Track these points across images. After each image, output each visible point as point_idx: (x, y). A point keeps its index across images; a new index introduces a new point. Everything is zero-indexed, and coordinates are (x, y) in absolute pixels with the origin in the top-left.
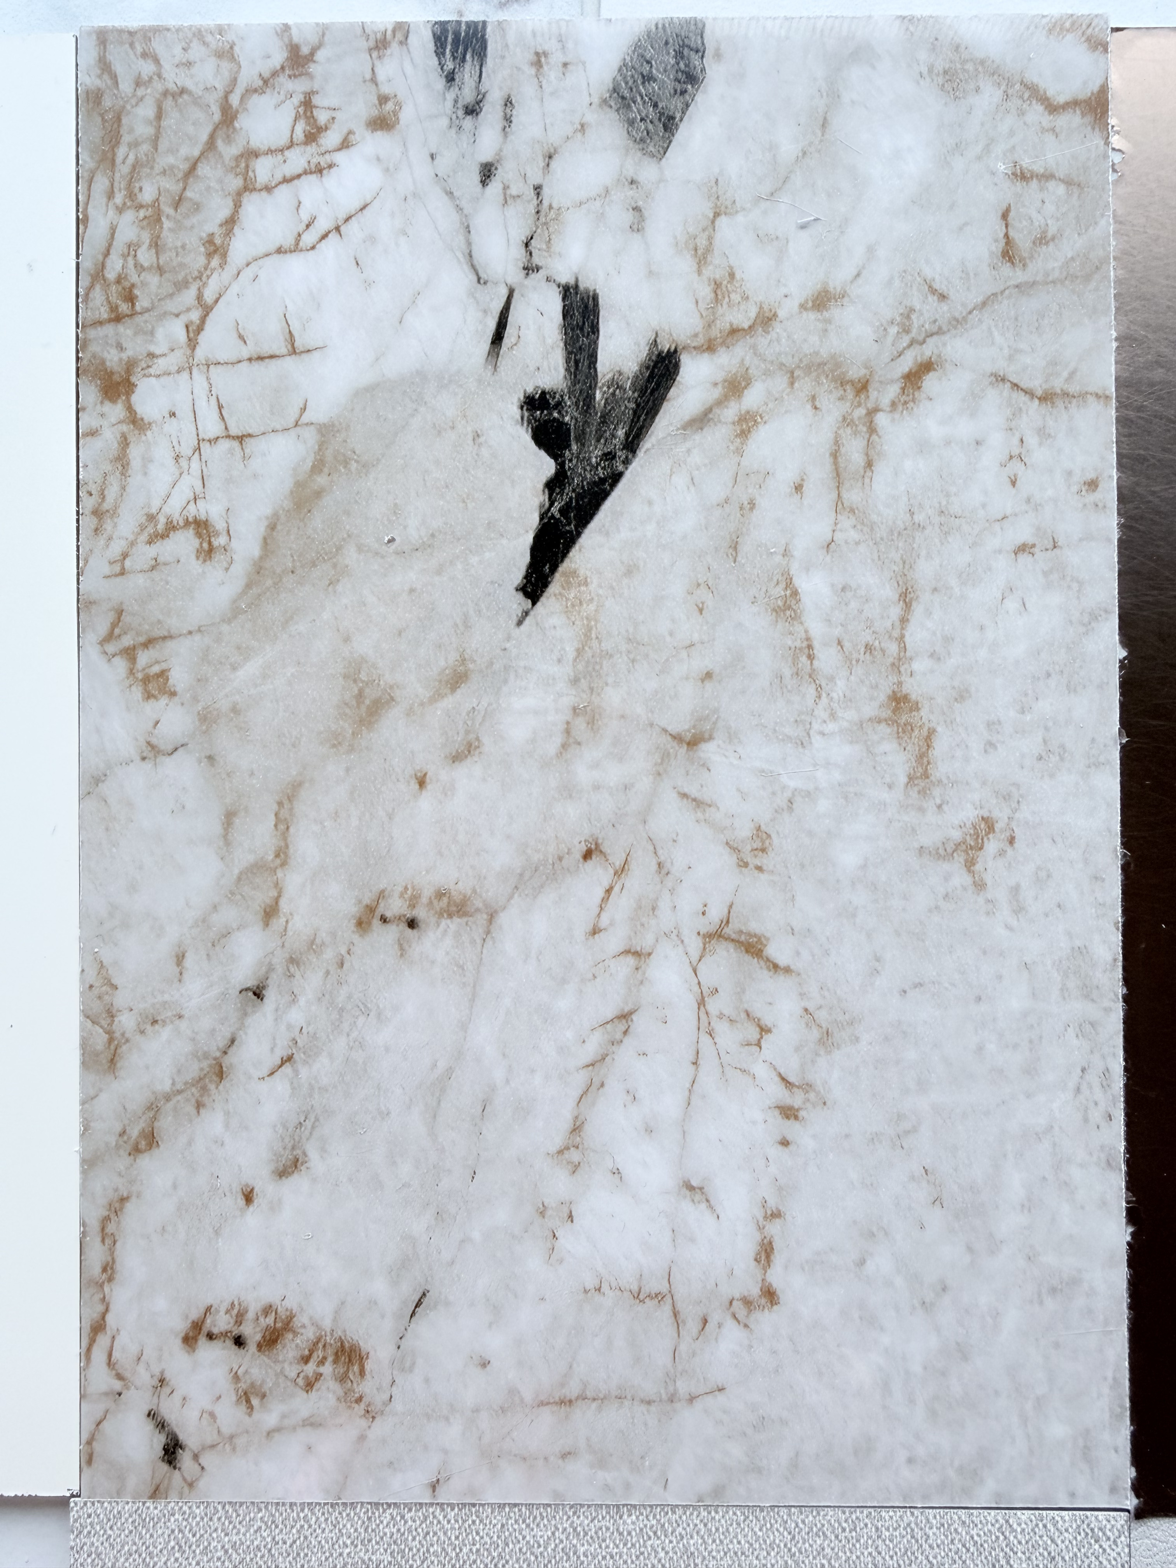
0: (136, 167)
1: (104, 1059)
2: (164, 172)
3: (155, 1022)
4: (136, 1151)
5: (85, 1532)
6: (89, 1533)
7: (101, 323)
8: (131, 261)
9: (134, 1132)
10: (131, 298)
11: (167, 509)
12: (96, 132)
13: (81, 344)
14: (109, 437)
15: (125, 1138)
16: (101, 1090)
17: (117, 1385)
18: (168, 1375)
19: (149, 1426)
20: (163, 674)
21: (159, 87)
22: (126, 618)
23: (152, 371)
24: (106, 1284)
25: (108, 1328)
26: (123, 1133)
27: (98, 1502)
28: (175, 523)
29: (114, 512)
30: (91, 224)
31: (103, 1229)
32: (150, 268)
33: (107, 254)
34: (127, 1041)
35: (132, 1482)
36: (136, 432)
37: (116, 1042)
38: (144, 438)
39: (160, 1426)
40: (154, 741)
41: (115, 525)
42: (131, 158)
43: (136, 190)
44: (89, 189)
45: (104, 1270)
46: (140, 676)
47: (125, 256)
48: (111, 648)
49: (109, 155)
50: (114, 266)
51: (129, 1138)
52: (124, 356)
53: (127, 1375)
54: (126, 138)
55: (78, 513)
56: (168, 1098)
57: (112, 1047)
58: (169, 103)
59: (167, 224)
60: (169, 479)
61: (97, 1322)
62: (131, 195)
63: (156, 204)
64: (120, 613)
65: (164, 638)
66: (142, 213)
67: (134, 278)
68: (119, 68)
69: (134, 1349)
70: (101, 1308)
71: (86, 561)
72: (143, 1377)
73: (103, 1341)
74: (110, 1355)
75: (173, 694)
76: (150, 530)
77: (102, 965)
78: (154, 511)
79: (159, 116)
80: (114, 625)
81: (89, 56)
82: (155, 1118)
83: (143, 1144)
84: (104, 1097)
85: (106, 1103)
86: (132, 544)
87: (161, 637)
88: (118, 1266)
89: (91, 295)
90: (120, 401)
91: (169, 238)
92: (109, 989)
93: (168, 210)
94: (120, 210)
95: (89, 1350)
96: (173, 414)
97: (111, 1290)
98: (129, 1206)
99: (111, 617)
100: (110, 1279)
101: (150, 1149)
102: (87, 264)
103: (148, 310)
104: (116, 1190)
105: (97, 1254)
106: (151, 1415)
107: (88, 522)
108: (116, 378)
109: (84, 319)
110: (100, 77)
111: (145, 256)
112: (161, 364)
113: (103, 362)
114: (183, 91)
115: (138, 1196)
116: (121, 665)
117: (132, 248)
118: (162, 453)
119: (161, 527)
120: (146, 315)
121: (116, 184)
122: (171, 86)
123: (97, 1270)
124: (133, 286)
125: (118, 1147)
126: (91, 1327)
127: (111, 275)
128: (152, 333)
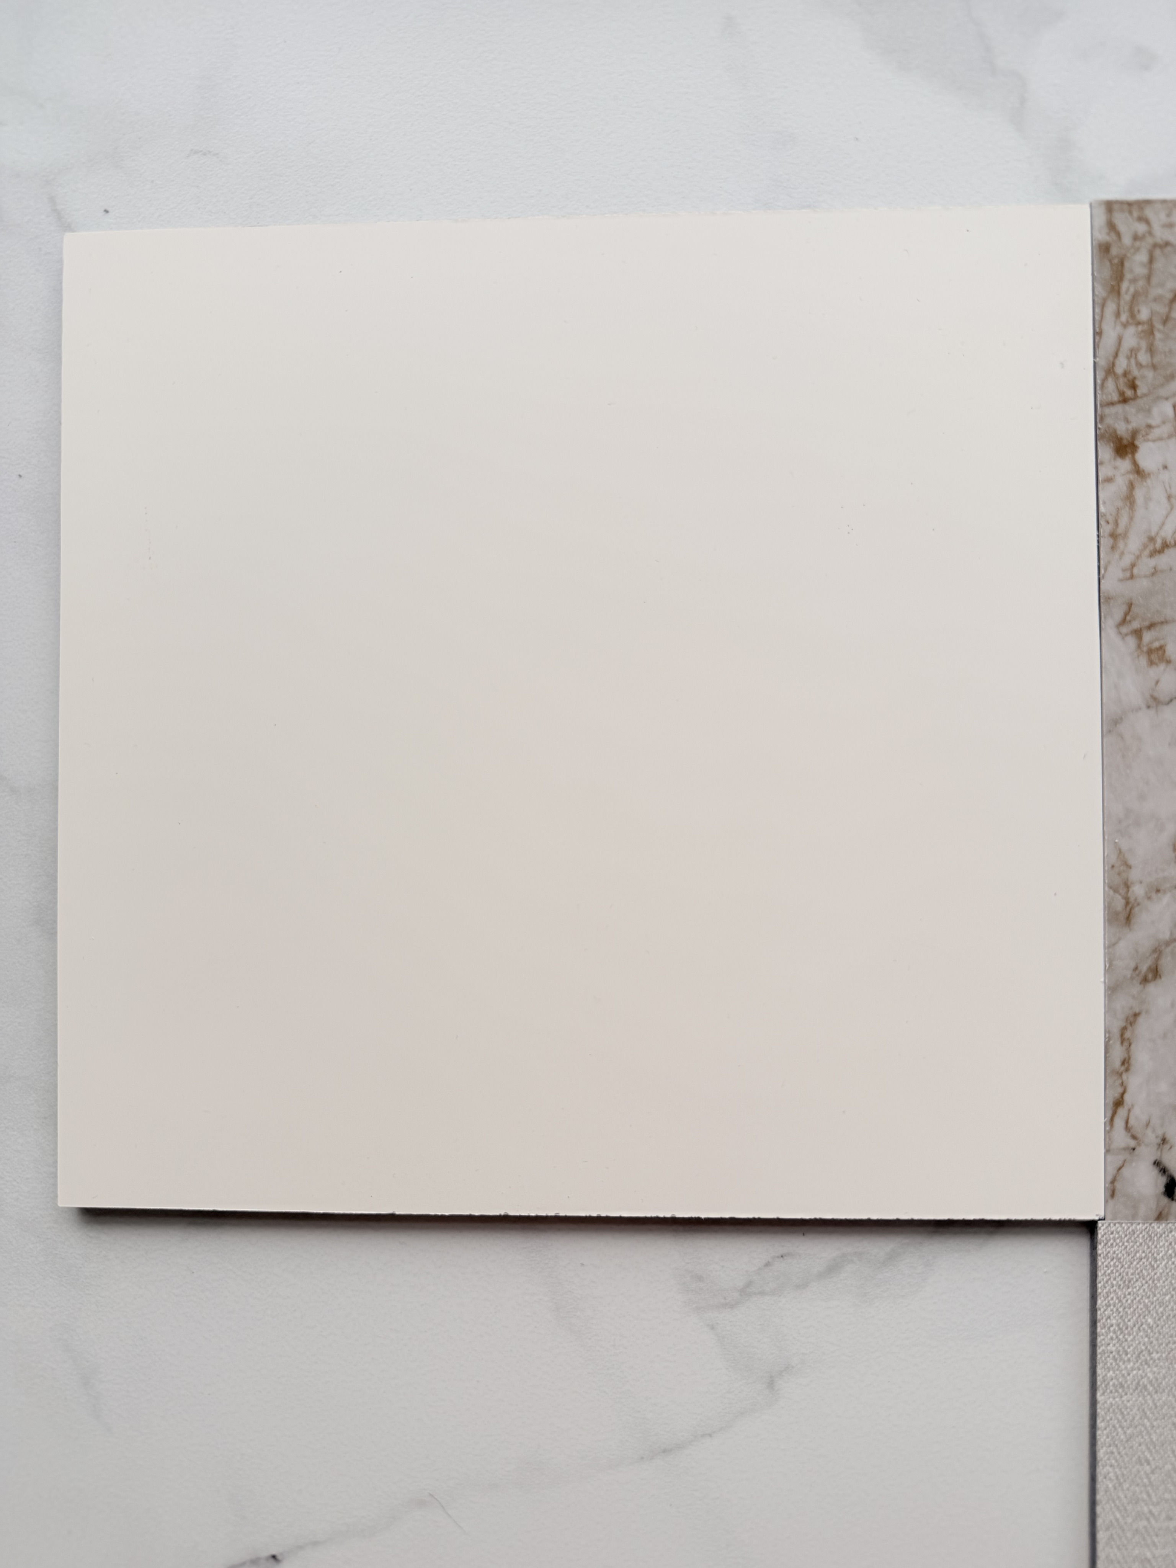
0: (1135, 296)
1: (1122, 917)
2: (1155, 300)
3: (1158, 891)
4: (1145, 981)
5: (1109, 1244)
6: (1112, 1244)
7: (1112, 404)
8: (1133, 361)
9: (1144, 968)
10: (1133, 386)
11: (1163, 534)
12: (1107, 273)
13: (1099, 419)
14: (1121, 483)
15: (1137, 972)
16: (1119, 939)
17: (1132, 1143)
18: (1168, 1137)
19: (1155, 1172)
20: (1162, 648)
21: (1150, 240)
22: (1135, 609)
23: (1150, 437)
24: (1124, 1073)
25: (1125, 1104)
26: (1136, 969)
27: (1119, 1223)
28: (1168, 543)
29: (1125, 535)
30: (1104, 336)
31: (1122, 1035)
32: (1147, 366)
33: (1116, 355)
34: (1138, 904)
35: (1143, 1210)
36: (1139, 479)
37: (1130, 906)
38: (1145, 484)
39: (1163, 1170)
40: (1156, 694)
41: (1126, 545)
42: (1132, 290)
43: (1136, 312)
44: (1102, 311)
45: (1123, 1063)
46: (1145, 649)
47: (1129, 358)
48: (1124, 630)
49: (1116, 288)
50: (1121, 365)
51: (1140, 972)
52: (1130, 427)
53: (1139, 1136)
54: (1128, 276)
55: (1098, 536)
56: (1168, 944)
57: (1128, 909)
58: (1158, 252)
59: (1158, 335)
60: (1164, 513)
61: (1118, 1099)
62: (1132, 315)
63: (1150, 322)
64: (1130, 605)
65: (1162, 623)
66: (1140, 328)
67: (1135, 372)
68: (1122, 228)
69: (1144, 1118)
70: (1120, 1090)
71: (1106, 570)
72: (1151, 1137)
73: (1122, 1112)
74: (1127, 1122)
75: (1169, 662)
76: (1151, 547)
77: (1120, 851)
78: (1153, 534)
79: (1151, 260)
80: (1126, 614)
81: (1101, 218)
82: (1158, 959)
83: (1150, 976)
84: (1122, 944)
85: (1123, 948)
86: (1138, 557)
87: (1159, 623)
88: (1132, 1061)
89: (1105, 385)
90: (1127, 458)
91: (1159, 344)
92: (1125, 868)
93: (1158, 325)
94: (1125, 326)
95: (1112, 1119)
96: (1165, 467)
97: (1128, 1078)
98: (1141, 1020)
99: (1124, 608)
100: (1127, 1070)
101: (1155, 980)
102: (1102, 362)
103: (1145, 395)
104: (1131, 1008)
105: (1118, 1052)
106: (1157, 1163)
107: (1106, 542)
108: (1125, 442)
109: (1101, 401)
110: (1108, 234)
111: (1143, 357)
112: (1156, 432)
113: (1115, 431)
114: (1167, 244)
115: (1147, 1012)
116: (1132, 641)
117: (1133, 352)
118: (1158, 494)
119: (1158, 545)
120: (1145, 399)
121: (1121, 309)
122: (1159, 241)
123: (1117, 1063)
124: (1135, 378)
125: (1132, 978)
126: (1114, 1102)
127: (1119, 370)
128: (1149, 411)
